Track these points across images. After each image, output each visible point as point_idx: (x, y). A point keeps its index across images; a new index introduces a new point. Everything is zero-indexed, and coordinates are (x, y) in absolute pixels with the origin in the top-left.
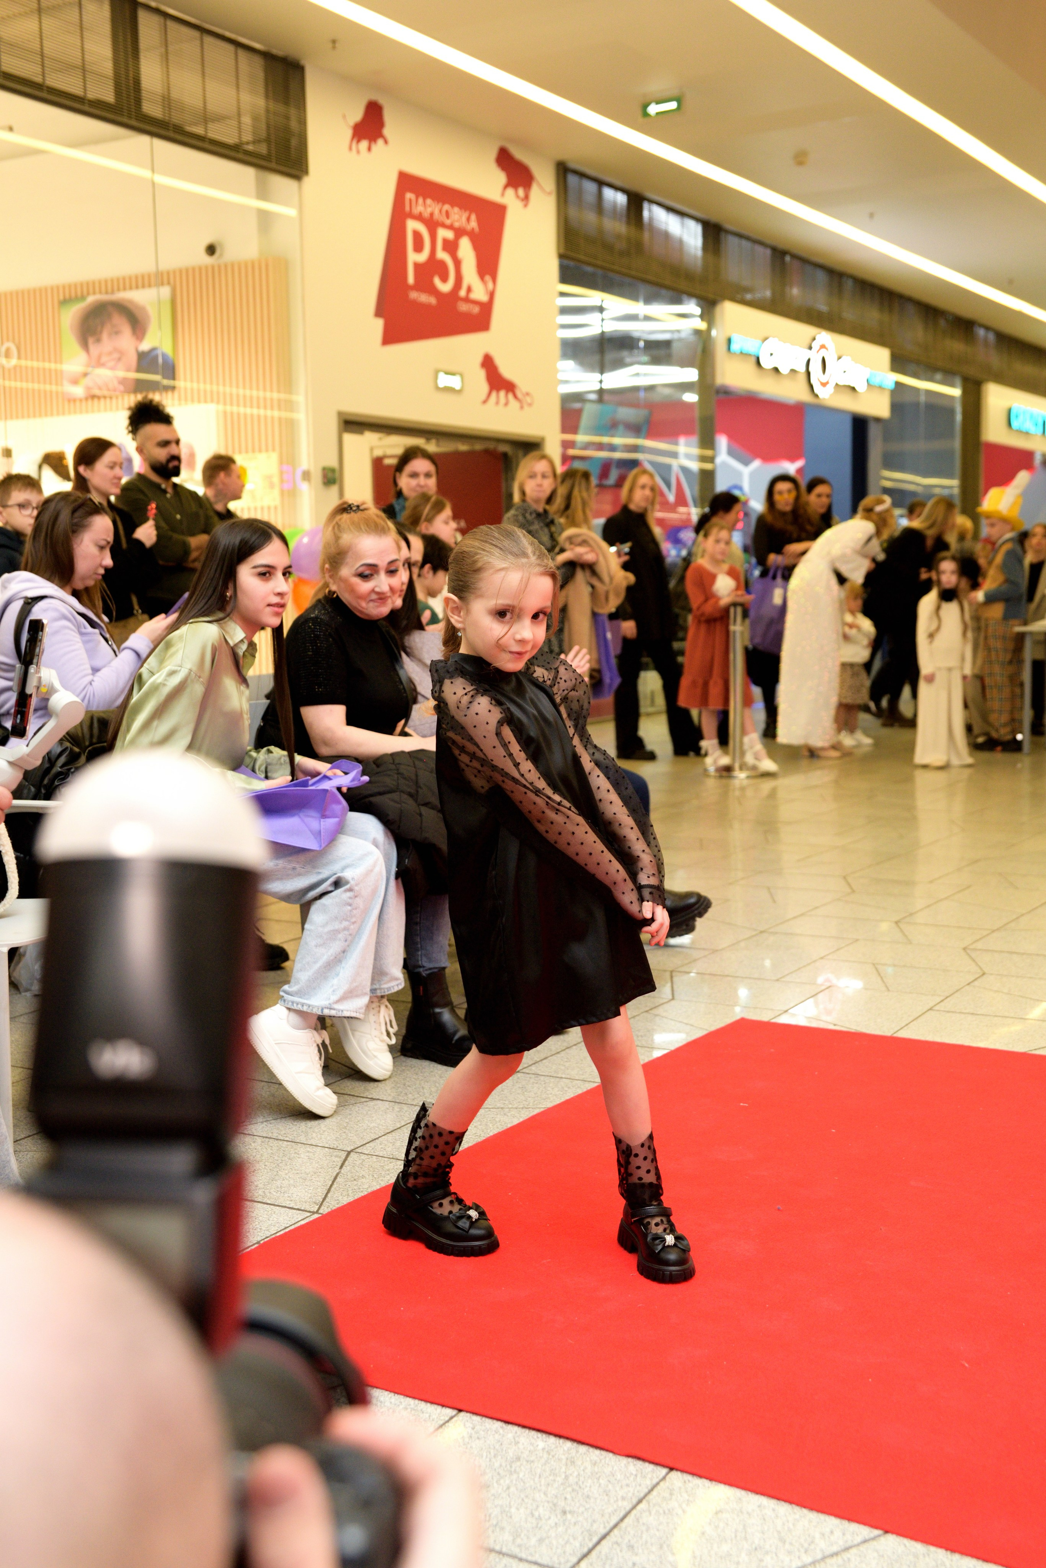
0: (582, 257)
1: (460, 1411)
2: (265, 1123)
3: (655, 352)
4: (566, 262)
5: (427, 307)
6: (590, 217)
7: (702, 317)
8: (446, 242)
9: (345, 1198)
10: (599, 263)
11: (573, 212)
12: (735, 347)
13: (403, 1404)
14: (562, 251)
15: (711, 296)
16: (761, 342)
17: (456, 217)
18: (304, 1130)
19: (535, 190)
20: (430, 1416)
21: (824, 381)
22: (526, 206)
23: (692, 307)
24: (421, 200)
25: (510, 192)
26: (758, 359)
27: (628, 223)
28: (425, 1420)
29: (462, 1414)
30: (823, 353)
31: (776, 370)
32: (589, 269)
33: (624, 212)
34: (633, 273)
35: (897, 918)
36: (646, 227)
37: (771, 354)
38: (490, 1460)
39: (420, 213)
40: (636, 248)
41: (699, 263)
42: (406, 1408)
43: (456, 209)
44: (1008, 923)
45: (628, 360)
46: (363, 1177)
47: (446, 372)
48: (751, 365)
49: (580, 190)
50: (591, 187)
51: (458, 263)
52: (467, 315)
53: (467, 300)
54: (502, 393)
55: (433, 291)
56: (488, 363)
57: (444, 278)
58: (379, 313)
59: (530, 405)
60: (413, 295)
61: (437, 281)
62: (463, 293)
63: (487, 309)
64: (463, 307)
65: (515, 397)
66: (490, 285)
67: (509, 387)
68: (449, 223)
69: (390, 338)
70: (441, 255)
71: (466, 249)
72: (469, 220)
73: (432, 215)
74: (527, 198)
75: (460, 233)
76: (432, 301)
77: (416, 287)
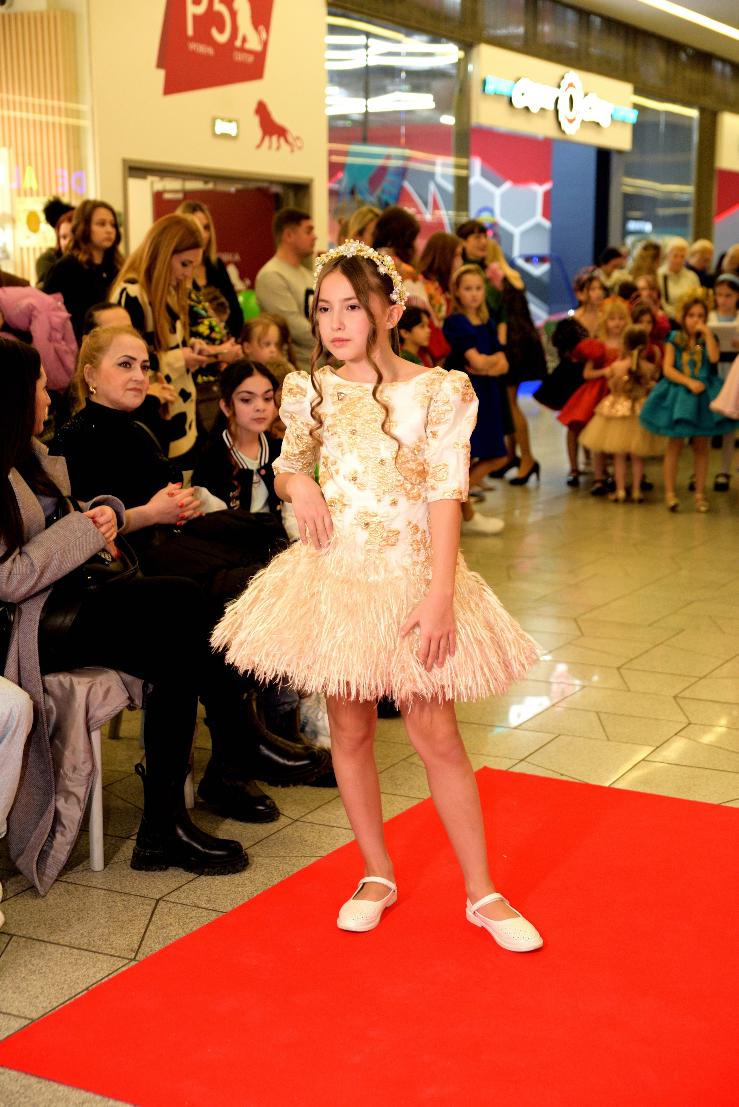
0: (349, 6)
2: (85, 872)
3: (415, 81)
5: (206, 57)
7: (459, 54)
9: (157, 946)
10: (365, 10)
12: (489, 88)
14: (330, 1)
15: (469, 40)
16: (513, 82)
18: (118, 878)
21: (571, 118)
23: (451, 47)
26: (511, 99)
30: (571, 91)
31: (527, 109)
32: (356, 15)
34: (397, 19)
35: (619, 664)
37: (523, 94)
44: (713, 671)
45: (390, 88)
46: (171, 924)
47: (223, 119)
48: (504, 105)
51: (233, 14)
52: (243, 64)
53: (242, 50)
54: (275, 138)
55: (211, 42)
56: (262, 110)
57: (221, 30)
58: (161, 64)
59: (300, 148)
60: (193, 46)
61: (214, 32)
62: (238, 43)
63: (260, 57)
64: (239, 57)
65: (287, 141)
66: (264, 35)
67: (281, 132)
69: (171, 87)
70: (218, 6)
71: (241, 2)
76: (211, 51)
77: (195, 38)
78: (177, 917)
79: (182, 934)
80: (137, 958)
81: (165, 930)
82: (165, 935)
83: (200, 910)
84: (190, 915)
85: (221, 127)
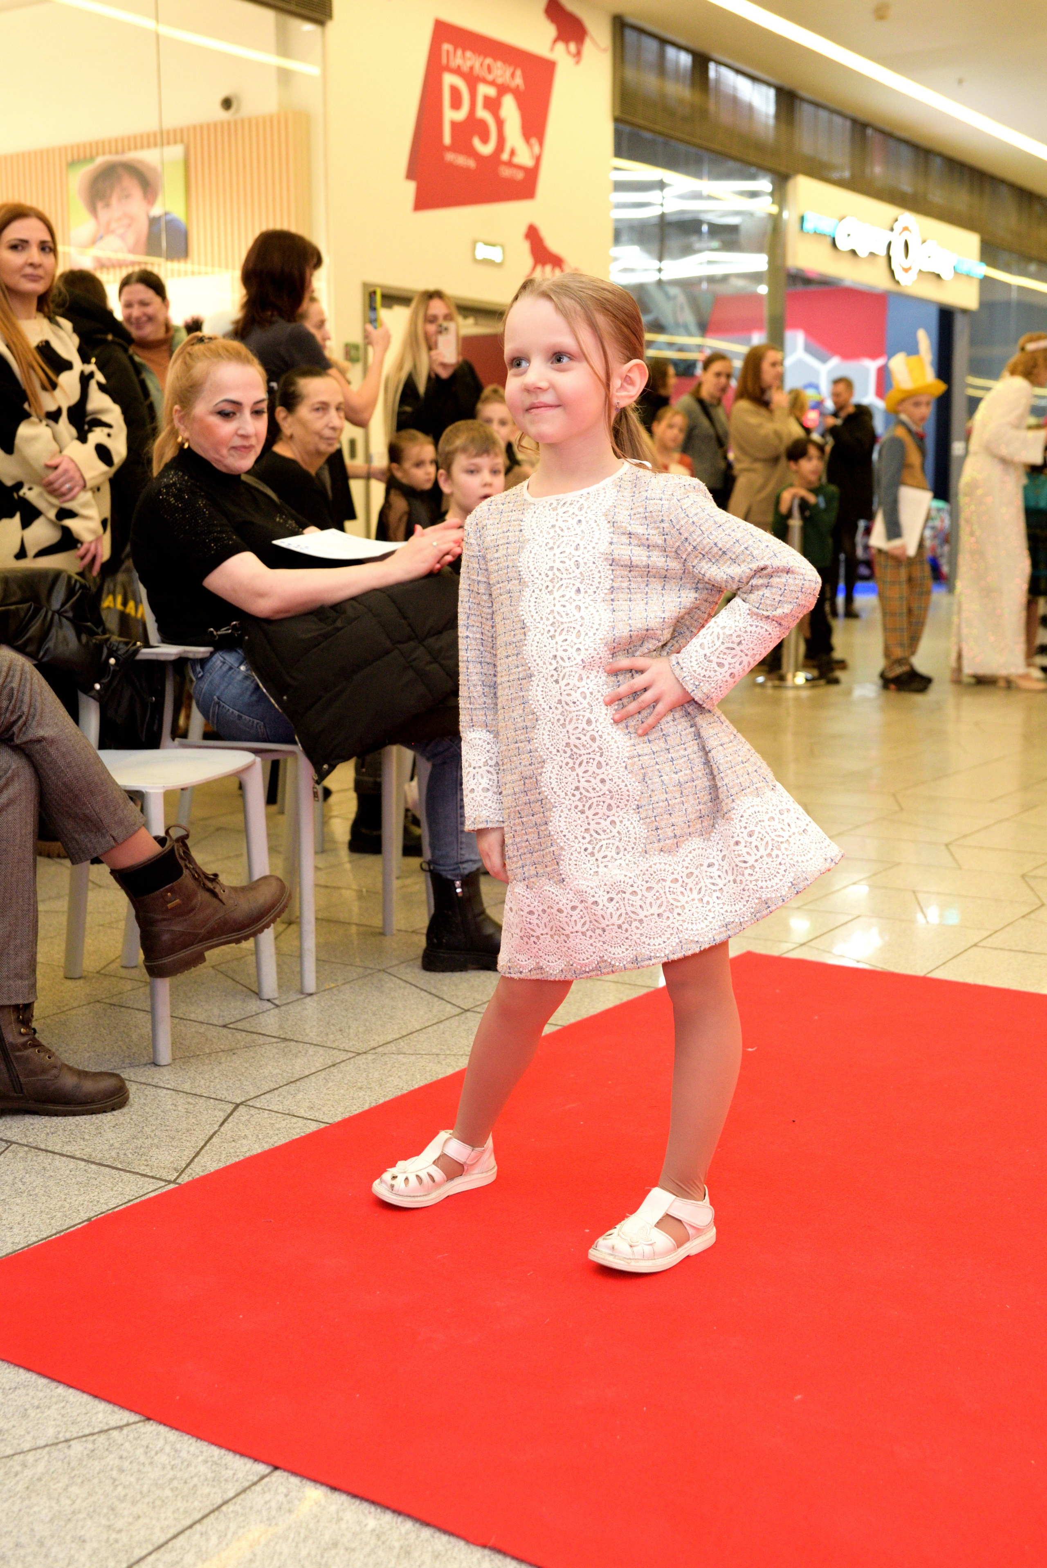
0: (639, 121)
1: (276, 1468)
4: (621, 126)
5: (467, 170)
6: (650, 82)
7: (772, 194)
8: (487, 99)
9: (213, 1165)
10: (658, 128)
11: (630, 74)
12: (808, 226)
13: (205, 1454)
14: (618, 113)
15: (783, 169)
16: (836, 221)
17: (499, 72)
19: (588, 46)
20: (234, 1474)
21: (906, 267)
22: (578, 63)
23: (764, 184)
24: (459, 52)
25: (560, 46)
26: (834, 240)
27: (693, 85)
28: (226, 1480)
29: (278, 1473)
30: (906, 235)
31: (853, 252)
32: (648, 135)
33: (689, 73)
34: (697, 141)
36: (712, 92)
37: (848, 235)
38: (297, 1546)
39: (459, 67)
40: (701, 114)
41: (771, 133)
42: (206, 1462)
43: (499, 64)
45: (695, 246)
46: (245, 1137)
47: (486, 244)
48: (825, 247)
49: (639, 48)
50: (652, 45)
51: (500, 123)
52: (510, 182)
53: (510, 164)
54: (548, 268)
55: (472, 152)
56: (533, 235)
57: (485, 140)
58: (411, 175)
60: (450, 157)
61: (477, 143)
62: (505, 156)
63: (532, 175)
64: (505, 172)
65: (563, 272)
66: (536, 149)
67: (556, 261)
68: (490, 77)
69: (422, 203)
70: (482, 113)
71: (510, 108)
72: (513, 75)
73: (472, 68)
74: (578, 54)
75: (503, 89)
76: (471, 163)
77: (454, 148)
78: (258, 1128)
79: (257, 1150)
80: (179, 1181)
81: (233, 1144)
82: (232, 1151)
83: (295, 1120)
84: (277, 1126)
85: (483, 252)
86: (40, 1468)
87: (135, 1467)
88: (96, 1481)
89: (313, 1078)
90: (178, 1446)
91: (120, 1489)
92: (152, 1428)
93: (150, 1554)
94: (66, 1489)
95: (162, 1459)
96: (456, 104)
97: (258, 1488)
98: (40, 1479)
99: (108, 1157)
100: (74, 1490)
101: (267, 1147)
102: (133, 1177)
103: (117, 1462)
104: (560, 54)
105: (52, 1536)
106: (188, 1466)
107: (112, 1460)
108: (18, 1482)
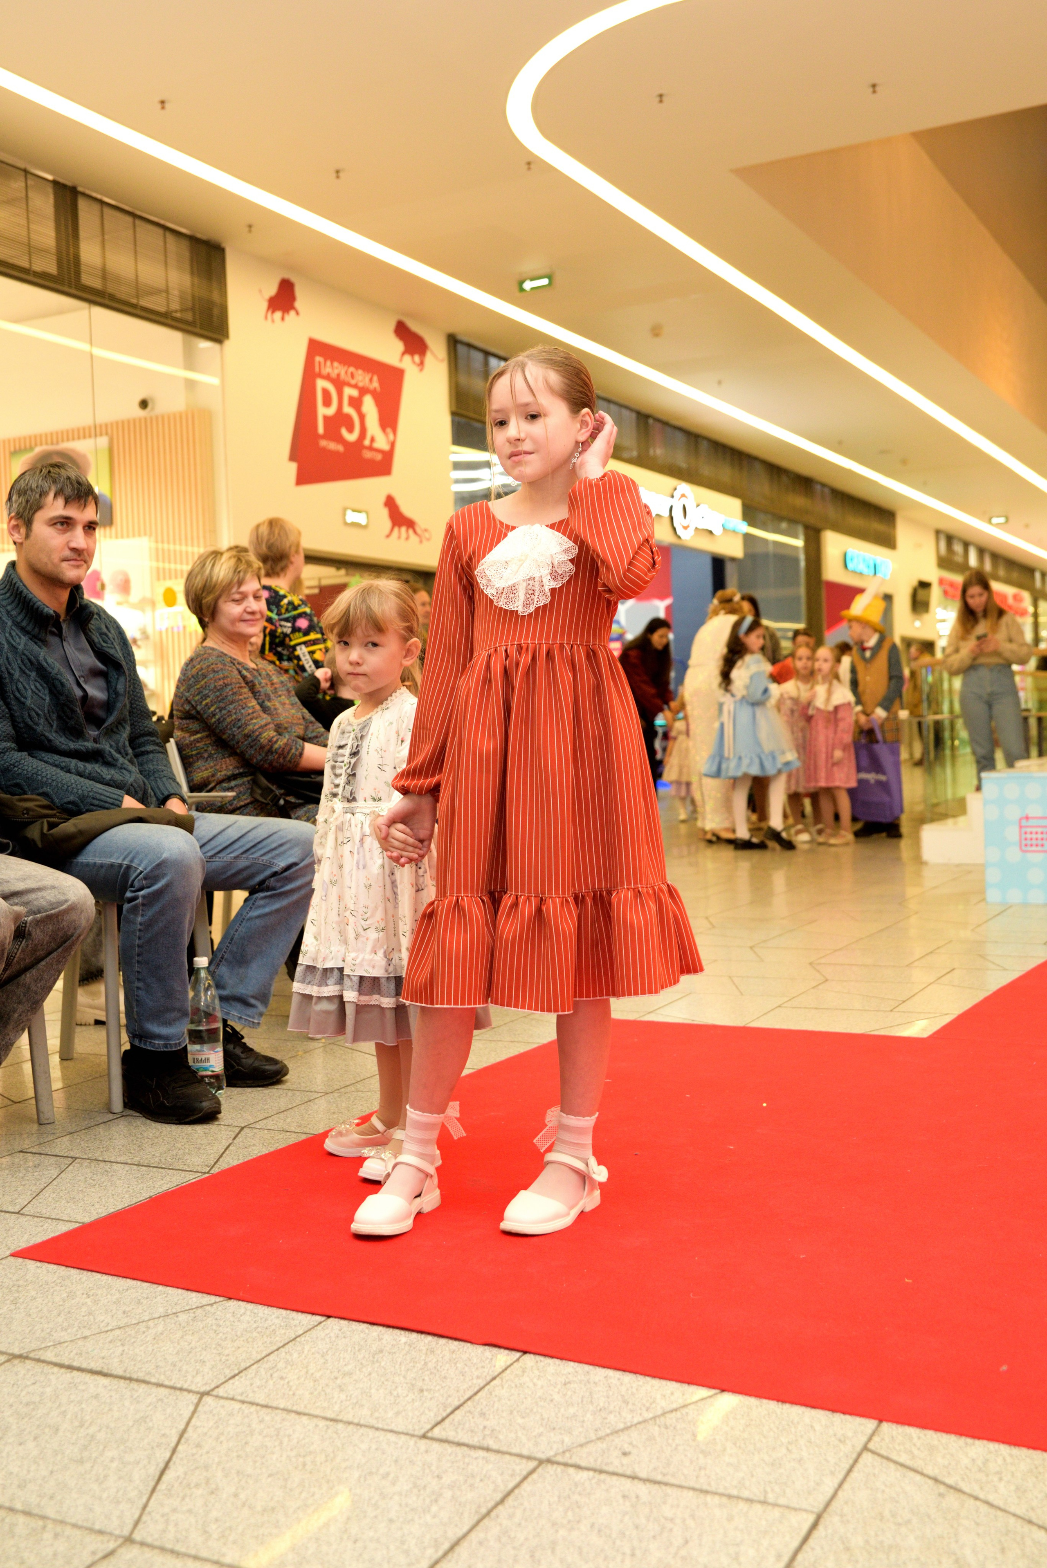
0: (471, 415)
1: (329, 1317)
4: (457, 418)
5: (336, 453)
6: (478, 384)
8: (351, 398)
9: (236, 1162)
11: (463, 379)
14: (454, 409)
17: (360, 378)
19: (429, 357)
20: (300, 1322)
21: (685, 525)
22: (421, 370)
24: (329, 363)
25: (407, 358)
28: (295, 1326)
29: (331, 1319)
30: (684, 501)
32: (477, 425)
39: (329, 374)
42: (278, 1317)
43: (360, 372)
47: (354, 511)
49: (469, 358)
50: (479, 356)
51: (362, 417)
52: (371, 461)
53: (371, 448)
54: (403, 529)
55: (341, 440)
56: (390, 503)
57: (351, 430)
58: (292, 458)
59: (428, 540)
60: (323, 443)
61: (344, 432)
62: (367, 442)
63: (388, 456)
64: (368, 455)
65: (415, 532)
66: (391, 437)
67: (410, 524)
68: (353, 382)
69: (303, 479)
70: (348, 409)
71: (369, 405)
72: (371, 380)
73: (338, 375)
74: (422, 363)
75: (363, 391)
76: (340, 448)
77: (325, 436)
80: (212, 1172)
81: (247, 1149)
82: (247, 1153)
83: (288, 1134)
84: (276, 1138)
85: (351, 517)
86: (160, 1328)
87: (228, 1323)
88: (202, 1332)
89: (296, 1109)
90: (256, 1311)
91: (221, 1335)
92: (233, 1304)
93: (253, 1364)
94: (182, 1337)
95: (246, 1318)
96: (327, 402)
97: (319, 1327)
98: (162, 1334)
99: (154, 1161)
100: (189, 1338)
101: (272, 1150)
102: (176, 1172)
103: (214, 1321)
104: (407, 364)
105: (181, 1361)
106: (266, 1320)
107: (210, 1321)
108: (146, 1336)
